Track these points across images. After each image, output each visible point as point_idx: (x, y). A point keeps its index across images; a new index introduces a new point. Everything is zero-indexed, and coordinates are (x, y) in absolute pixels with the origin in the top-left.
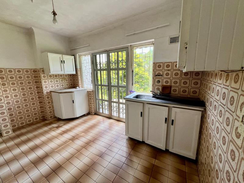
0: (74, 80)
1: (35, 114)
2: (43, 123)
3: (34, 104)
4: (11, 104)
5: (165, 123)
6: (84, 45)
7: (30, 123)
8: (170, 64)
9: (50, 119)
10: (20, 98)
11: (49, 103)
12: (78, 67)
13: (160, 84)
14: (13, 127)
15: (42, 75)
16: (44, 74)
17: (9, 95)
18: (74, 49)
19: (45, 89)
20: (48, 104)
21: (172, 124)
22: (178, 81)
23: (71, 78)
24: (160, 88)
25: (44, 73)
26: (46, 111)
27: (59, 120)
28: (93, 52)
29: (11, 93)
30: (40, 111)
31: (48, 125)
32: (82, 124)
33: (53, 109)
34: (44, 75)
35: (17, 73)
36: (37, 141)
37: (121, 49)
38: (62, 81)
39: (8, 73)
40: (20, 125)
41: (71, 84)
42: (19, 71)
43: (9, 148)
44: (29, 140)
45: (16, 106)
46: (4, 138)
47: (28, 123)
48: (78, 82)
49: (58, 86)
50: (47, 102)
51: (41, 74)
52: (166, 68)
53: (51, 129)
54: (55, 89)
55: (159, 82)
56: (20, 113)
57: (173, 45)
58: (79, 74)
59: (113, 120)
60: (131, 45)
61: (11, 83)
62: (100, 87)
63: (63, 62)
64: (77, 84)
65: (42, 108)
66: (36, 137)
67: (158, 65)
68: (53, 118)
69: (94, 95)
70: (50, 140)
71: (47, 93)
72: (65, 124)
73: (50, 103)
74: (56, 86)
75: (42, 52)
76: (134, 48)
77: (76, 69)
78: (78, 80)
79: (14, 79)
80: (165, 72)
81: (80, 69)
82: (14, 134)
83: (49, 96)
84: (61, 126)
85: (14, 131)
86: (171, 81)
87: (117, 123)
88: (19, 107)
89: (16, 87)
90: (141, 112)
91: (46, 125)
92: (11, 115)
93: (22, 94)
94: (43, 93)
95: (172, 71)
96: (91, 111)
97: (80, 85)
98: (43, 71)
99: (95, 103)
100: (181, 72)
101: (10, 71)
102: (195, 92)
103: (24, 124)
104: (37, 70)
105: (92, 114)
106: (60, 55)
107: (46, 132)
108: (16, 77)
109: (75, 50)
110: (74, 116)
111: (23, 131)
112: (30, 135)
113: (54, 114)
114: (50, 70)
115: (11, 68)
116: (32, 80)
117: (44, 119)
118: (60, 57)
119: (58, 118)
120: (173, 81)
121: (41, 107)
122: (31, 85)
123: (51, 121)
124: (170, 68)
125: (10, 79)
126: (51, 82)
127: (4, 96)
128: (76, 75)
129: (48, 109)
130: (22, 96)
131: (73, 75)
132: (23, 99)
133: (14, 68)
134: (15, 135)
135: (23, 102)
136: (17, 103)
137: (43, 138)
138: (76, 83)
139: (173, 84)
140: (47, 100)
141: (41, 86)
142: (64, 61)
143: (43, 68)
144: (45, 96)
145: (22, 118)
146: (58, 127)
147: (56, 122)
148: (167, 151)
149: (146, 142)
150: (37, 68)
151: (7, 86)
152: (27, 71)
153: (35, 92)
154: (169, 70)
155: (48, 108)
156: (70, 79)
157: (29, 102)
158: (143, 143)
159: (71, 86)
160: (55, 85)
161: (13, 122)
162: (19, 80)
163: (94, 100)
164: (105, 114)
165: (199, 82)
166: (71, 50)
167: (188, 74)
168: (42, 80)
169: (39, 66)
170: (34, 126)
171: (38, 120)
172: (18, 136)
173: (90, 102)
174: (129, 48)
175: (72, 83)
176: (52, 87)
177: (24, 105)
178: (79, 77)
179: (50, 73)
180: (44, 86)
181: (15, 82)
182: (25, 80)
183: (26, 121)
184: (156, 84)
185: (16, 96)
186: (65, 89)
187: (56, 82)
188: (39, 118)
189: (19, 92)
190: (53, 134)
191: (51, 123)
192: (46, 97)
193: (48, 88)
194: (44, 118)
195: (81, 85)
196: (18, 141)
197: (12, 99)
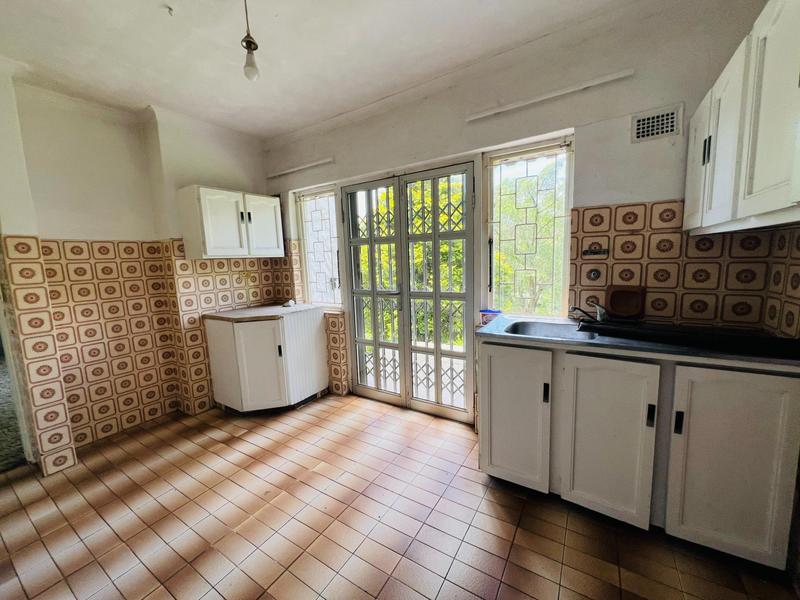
0: (277, 278)
1: (151, 395)
2: (176, 427)
3: (145, 360)
4: (75, 360)
5: (648, 425)
6: (313, 161)
7: (132, 424)
8: (639, 211)
9: (198, 411)
10: (104, 340)
11: (196, 355)
12: (293, 234)
13: (601, 282)
14: (76, 440)
15: (178, 263)
16: (184, 257)
17: (69, 331)
18: (280, 176)
19: (185, 308)
20: (192, 360)
21: (679, 428)
22: (672, 269)
23: (266, 271)
24: (602, 296)
25: (182, 254)
26: (187, 383)
27: (229, 414)
28: (345, 181)
29: (75, 325)
30: (165, 386)
31: (195, 434)
32: (309, 431)
33: (208, 378)
34: (183, 261)
35: (98, 255)
36: (165, 494)
37: (447, 169)
38: (239, 281)
39: (70, 255)
40: (102, 435)
41: (268, 293)
42: (104, 250)
43: (67, 520)
44: (134, 489)
45: (90, 369)
46: (47, 482)
47: (126, 426)
48: (292, 284)
49: (225, 298)
50: (191, 352)
51: (173, 258)
52: (621, 226)
53: (205, 448)
54: (217, 308)
55: (595, 274)
56: (101, 391)
57: (649, 143)
58: (295, 257)
59: (416, 413)
60: (483, 153)
61: (76, 289)
62: (367, 299)
63: (246, 217)
64: (288, 293)
65: (173, 375)
66: (157, 477)
67: (589, 215)
68: (207, 407)
69: (347, 328)
70: (211, 488)
71: (192, 322)
72: (254, 428)
73: (201, 358)
74: (220, 297)
75: (181, 186)
76: (497, 162)
77: (285, 240)
78: (290, 277)
79: (88, 276)
80: (620, 241)
81: (299, 240)
82: (81, 468)
83: (198, 333)
84: (239, 439)
85: (82, 454)
86: (644, 270)
87: (434, 423)
88: (97, 372)
89: (92, 302)
90: (546, 386)
91: (188, 434)
92: (73, 399)
93: (110, 326)
94: (177, 322)
95: (647, 235)
96: (335, 382)
97: (296, 293)
98: (181, 248)
99: (349, 353)
100: (685, 237)
101: (77, 250)
102: (743, 309)
103: (115, 430)
104: (160, 245)
105: (339, 395)
106: (238, 196)
107: (191, 459)
108: (93, 269)
109: (283, 179)
110: (281, 399)
111: (113, 454)
112: (137, 472)
113: (213, 395)
114: (204, 243)
115: (81, 239)
116: (144, 278)
117: (178, 413)
118: (237, 202)
119: (226, 407)
120: (653, 268)
121: (169, 372)
122: (139, 297)
123: (202, 417)
124: (638, 225)
125: (74, 277)
126: (206, 283)
127: (55, 332)
128: (285, 260)
129: (194, 377)
130: (111, 334)
131: (275, 261)
132: (113, 345)
133: (90, 238)
134: (86, 470)
135: (115, 353)
136: (95, 359)
137: (185, 483)
138: (286, 288)
139: (652, 282)
140: (190, 348)
141: (172, 299)
142: (249, 214)
143: (181, 240)
144: (183, 331)
145: (108, 408)
146: (229, 441)
147: (221, 421)
148: (656, 535)
149: (564, 497)
150: (160, 239)
151: (63, 299)
152: (129, 250)
153: (150, 320)
154: (633, 233)
155: (193, 374)
156: (263, 274)
157: (133, 354)
158: (553, 500)
159: (266, 296)
160: (216, 295)
161: (78, 424)
162: (103, 281)
163: (348, 346)
164: (385, 392)
165: (759, 269)
166: (268, 179)
167: (712, 243)
168: (176, 277)
169: (166, 234)
170: (148, 439)
171: (159, 414)
172: (97, 475)
173: (333, 352)
174: (478, 163)
175: (271, 288)
176: (208, 300)
177: (116, 363)
178: (296, 267)
179: (206, 253)
180: (183, 299)
181: (90, 287)
182: (121, 280)
183: (119, 420)
184: (585, 281)
185: (90, 333)
186: (249, 307)
187: (219, 286)
188: (163, 407)
189: (102, 321)
190: (218, 464)
191: (202, 428)
192: (189, 335)
193: (194, 307)
194: (178, 410)
195: (300, 296)
196: (96, 491)
197: (79, 345)
